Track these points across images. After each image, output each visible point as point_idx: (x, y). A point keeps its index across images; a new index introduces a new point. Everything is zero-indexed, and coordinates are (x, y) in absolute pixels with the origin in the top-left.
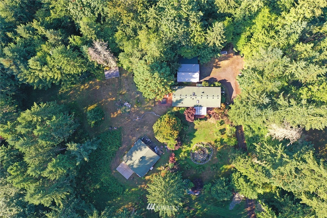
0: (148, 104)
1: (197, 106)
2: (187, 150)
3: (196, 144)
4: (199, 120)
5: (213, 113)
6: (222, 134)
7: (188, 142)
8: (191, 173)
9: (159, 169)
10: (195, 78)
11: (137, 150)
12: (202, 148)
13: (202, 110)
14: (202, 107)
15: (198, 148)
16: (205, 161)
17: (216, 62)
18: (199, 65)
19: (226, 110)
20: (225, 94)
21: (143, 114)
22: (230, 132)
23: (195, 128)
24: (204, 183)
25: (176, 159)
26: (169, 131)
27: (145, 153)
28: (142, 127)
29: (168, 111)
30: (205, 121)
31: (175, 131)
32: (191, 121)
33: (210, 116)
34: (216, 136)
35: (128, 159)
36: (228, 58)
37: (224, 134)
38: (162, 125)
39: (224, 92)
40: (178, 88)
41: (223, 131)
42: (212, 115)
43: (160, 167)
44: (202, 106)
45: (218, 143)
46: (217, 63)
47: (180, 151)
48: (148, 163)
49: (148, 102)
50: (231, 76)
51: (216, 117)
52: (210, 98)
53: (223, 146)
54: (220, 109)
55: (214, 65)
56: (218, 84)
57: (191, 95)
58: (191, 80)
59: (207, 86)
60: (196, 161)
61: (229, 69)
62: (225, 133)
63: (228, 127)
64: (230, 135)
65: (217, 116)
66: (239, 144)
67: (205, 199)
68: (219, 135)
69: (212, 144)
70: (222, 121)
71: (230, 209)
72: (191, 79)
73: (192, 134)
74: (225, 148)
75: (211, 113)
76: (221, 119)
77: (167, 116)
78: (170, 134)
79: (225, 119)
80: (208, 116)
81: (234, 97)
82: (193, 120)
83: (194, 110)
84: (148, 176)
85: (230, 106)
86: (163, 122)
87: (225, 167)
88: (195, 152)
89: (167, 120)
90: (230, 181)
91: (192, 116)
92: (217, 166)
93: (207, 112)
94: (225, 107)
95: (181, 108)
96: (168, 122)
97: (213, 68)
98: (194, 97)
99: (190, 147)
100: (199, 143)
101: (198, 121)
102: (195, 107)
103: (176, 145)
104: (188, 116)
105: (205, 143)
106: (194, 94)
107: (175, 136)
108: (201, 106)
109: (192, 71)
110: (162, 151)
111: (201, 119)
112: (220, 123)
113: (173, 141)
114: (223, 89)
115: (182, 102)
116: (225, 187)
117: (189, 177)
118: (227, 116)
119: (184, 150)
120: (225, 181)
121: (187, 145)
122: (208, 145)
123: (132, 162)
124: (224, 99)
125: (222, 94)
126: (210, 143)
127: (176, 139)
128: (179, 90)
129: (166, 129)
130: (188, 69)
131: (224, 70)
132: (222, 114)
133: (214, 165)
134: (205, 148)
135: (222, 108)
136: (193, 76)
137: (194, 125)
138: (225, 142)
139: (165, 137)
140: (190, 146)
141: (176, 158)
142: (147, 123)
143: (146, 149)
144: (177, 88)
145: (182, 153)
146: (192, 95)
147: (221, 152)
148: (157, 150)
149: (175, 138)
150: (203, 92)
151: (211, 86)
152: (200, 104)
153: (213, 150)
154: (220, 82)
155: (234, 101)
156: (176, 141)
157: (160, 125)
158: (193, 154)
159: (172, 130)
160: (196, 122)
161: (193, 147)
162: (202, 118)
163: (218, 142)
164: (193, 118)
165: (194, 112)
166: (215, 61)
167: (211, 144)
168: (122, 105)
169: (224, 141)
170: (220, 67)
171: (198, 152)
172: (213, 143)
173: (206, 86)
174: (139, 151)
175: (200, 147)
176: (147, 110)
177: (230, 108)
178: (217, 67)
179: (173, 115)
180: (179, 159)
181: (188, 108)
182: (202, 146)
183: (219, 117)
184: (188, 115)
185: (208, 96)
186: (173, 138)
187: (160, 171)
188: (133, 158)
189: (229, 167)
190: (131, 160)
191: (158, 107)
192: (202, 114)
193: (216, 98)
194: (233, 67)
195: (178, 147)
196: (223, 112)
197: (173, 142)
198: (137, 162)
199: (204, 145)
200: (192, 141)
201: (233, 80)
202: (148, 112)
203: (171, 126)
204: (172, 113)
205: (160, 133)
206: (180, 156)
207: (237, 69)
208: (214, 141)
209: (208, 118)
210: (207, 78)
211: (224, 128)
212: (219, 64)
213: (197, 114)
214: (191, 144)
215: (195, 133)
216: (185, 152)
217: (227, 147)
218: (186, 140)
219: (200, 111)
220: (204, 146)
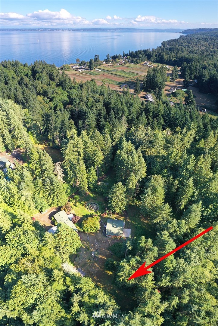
1: (70, 220)
3: (90, 212)
11: (112, 232)
12: (90, 208)
13: (71, 216)
15: (91, 210)
16: (95, 204)
22: (73, 201)
30: (75, 214)
35: (120, 234)
50: (45, 217)
52: (61, 216)
56: (53, 218)
60: (98, 207)
66: (76, 194)
68: (78, 206)
71: (108, 184)
83: (73, 220)
87: (92, 196)
88: (93, 210)
92: (93, 198)
100: (88, 211)
108: (69, 218)
111: (76, 216)
114: (54, 215)
123: (119, 231)
125: (56, 213)
126: (85, 207)
131: (44, 221)
135: (63, 209)
140: (93, 214)
143: (108, 229)
147: (86, 200)
150: (61, 221)
151: (56, 220)
153: (87, 204)
154: (51, 219)
158: (95, 210)
161: (92, 212)
168: (95, 257)
173: (57, 222)
174: (112, 231)
176: (90, 244)
181: (74, 223)
185: (61, 218)
188: (118, 232)
190: (119, 232)
192: (73, 216)
193: (60, 214)
194: (39, 218)
198: (118, 228)
199: (87, 208)
200: (89, 214)
201: (46, 215)
208: (83, 206)
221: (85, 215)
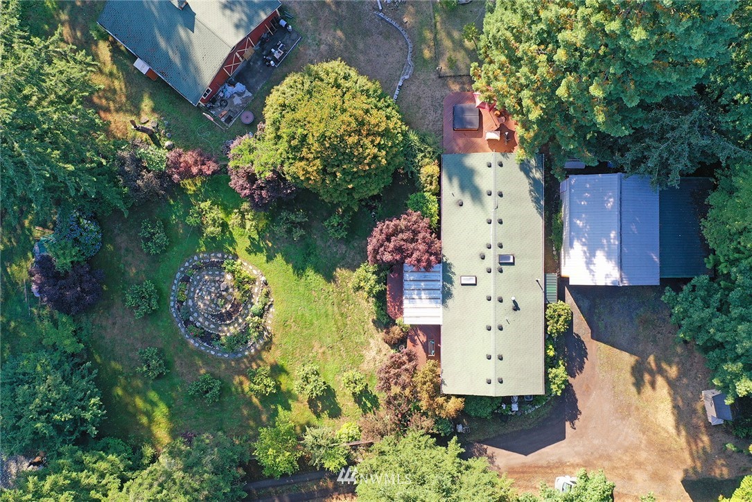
0: (447, 43)
1: (447, 279)
2: (235, 237)
3: (263, 279)
4: (378, 288)
5: (411, 357)
6: (312, 403)
7: (274, 238)
8: (129, 258)
9: (147, 104)
10: (589, 262)
12: (246, 307)
13: (426, 303)
14: (444, 302)
15: (247, 287)
16: (187, 322)
17: (665, 366)
18: (657, 282)
19: (428, 423)
20: (507, 416)
21: (402, 24)
22: (323, 442)
23: (340, 273)
24: (84, 319)
25: (191, 189)
26: (316, 130)
27: (213, 25)
28: (338, 24)
29: (417, 134)
30: (374, 321)
31: (318, 162)
32: (370, 248)
33: (397, 344)
34: (302, 373)
36: (685, 426)
37: (315, 413)
38: (347, 96)
39: (515, 407)
40: (535, 182)
41: (325, 403)
42: (405, 350)
43: (154, 110)
44: (450, 302)
45: (268, 381)
46: (661, 371)
47: (229, 201)
48: (163, 43)
49: (459, 45)
50: (596, 442)
51: (393, 371)
52: (490, 343)
53: (256, 407)
54: (437, 389)
55: (651, 359)
56: (558, 381)
57: (501, 246)
58: (577, 244)
59: (546, 326)
60: (186, 280)
61: (629, 433)
62: (318, 416)
63: (346, 428)
64: (308, 439)
65: (398, 375)
66: (269, 482)
67: (13, 324)
68: (309, 387)
69: (265, 355)
70: (374, 400)
72: (584, 244)
73: (312, 258)
74: (245, 412)
75: (414, 349)
76: (382, 397)
77: (396, 124)
78: (304, 138)
79: (387, 416)
80: (396, 331)
81: (491, 458)
82: (375, 261)
83: (429, 261)
84: (112, 57)
85: (452, 443)
86: (361, 102)
88: (229, 277)
89: (373, 121)
90: (84, 442)
91: (399, 250)
93: (415, 328)
94: (443, 415)
95: (434, 198)
96: (361, 123)
97: (632, 353)
98: (491, 261)
99: (249, 251)
100: (267, 294)
101: (372, 282)
102: (439, 268)
103: (251, 178)
104: (396, 232)
105: (270, 322)
106: (505, 262)
107: (293, 169)
108: (446, 295)
109: (625, 249)
110: (229, 119)
111: (380, 297)
112: (365, 392)
113: (270, 157)
114: (530, 403)
115: (467, 200)
116: (43, 417)
117: (110, 247)
118: (402, 425)
119: (234, 220)
120: (78, 421)
121: (257, 237)
122: (261, 335)
124: (486, 412)
125: (507, 400)
126: (268, 345)
127: (279, 177)
128: (524, 185)
129: (326, 112)
130: (633, 227)
131: (624, 411)
132: (409, 402)
133: (167, 364)
134: (244, 320)
135: (440, 400)
136: (600, 256)
137: (353, 268)
138: (276, 412)
139: (289, 116)
140: (254, 249)
141: (199, 184)
142: (361, 46)
143: (232, 30)
144: (538, 175)
145: (217, 213)
146: (503, 252)
147: (226, 399)
148: (232, 97)
149: (285, 168)
150: (516, 308)
151: (546, 348)
152: (456, 289)
153: (238, 361)
154: (568, 389)
155: (478, 463)
156: (268, 174)
157: (348, 89)
158: (218, 267)
159: (322, 144)
160: (365, 274)
161: (250, 266)
162: (385, 303)
163: (272, 384)
164: (387, 257)
165: (419, 261)
166: (670, 364)
167: (263, 349)
169: (280, 408)
170: (639, 384)
171: (226, 290)
172: (271, 357)
173: (546, 321)
175: (251, 297)
176: (423, 40)
177: (442, 441)
178: (638, 373)
179: (402, 159)
180: (193, 200)
182: (257, 306)
183: (393, 387)
184: (402, 231)
185: (501, 329)
186: (284, 155)
187: (137, 111)
189: (162, 432)
191: (438, 95)
192: (406, 303)
193: (490, 369)
194: (643, 455)
195: (243, 188)
196: (418, 408)
197: (263, 160)
199: (261, 316)
200: (279, 258)
201: (578, 454)
202: (411, 45)
203: (342, 140)
204: (408, 152)
205: (306, 86)
206: (205, 205)
207: (631, 472)
208: (281, 362)
209: (388, 333)
210: (581, 328)
211: (344, 410)
212: (653, 384)
213: (407, 276)
214: (262, 257)
215: (317, 271)
216: (224, 225)
217: (252, 423)
218: (280, 230)
219: (423, 295)
220: (254, 315)
221: (310, 273)
